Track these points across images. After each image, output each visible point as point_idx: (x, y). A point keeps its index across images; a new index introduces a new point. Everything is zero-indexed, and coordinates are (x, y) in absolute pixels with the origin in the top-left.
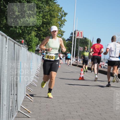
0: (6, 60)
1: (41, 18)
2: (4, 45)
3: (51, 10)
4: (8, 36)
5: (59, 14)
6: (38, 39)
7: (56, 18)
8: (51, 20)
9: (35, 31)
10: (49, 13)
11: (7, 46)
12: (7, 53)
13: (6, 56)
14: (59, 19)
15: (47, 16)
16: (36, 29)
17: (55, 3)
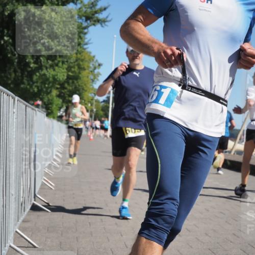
0: (14, 130)
1: (65, 70)
2: (10, 110)
3: (79, 59)
4: (16, 96)
5: (91, 65)
6: (61, 100)
7: (87, 71)
8: (80, 73)
9: (57, 88)
10: (76, 63)
11: (15, 111)
12: (15, 120)
13: (14, 124)
14: (91, 71)
15: (74, 68)
16: (58, 86)
17: (85, 49)
